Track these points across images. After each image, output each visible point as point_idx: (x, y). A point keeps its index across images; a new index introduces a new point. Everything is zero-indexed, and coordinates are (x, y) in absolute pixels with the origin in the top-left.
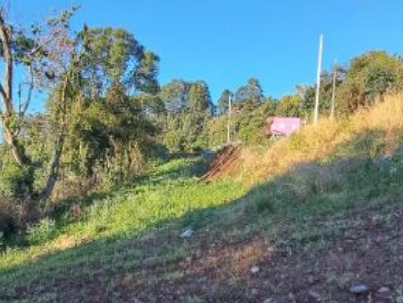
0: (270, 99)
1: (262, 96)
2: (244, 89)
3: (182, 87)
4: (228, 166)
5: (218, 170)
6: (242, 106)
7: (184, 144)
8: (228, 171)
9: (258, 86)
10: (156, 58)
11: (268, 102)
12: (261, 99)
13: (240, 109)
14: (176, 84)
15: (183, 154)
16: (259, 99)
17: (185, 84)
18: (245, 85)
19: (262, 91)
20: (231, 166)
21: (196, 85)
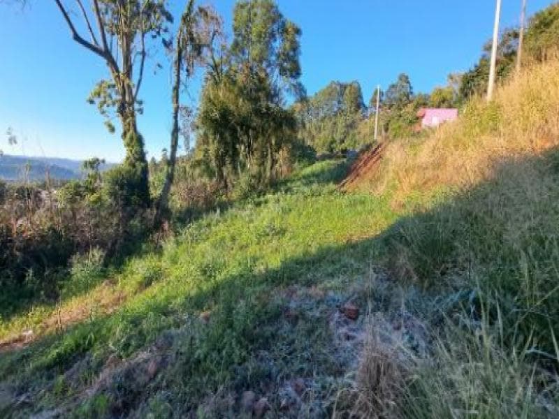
0: (420, 94)
1: (412, 93)
2: (393, 86)
3: (338, 88)
4: (369, 169)
5: (358, 175)
6: (391, 106)
7: (334, 145)
8: (370, 175)
9: (408, 82)
10: (298, 31)
11: (417, 98)
12: (411, 96)
13: (389, 109)
14: (334, 86)
15: (331, 155)
16: (407, 97)
17: (341, 86)
18: (394, 82)
19: (411, 88)
20: (373, 168)
21: (351, 85)
